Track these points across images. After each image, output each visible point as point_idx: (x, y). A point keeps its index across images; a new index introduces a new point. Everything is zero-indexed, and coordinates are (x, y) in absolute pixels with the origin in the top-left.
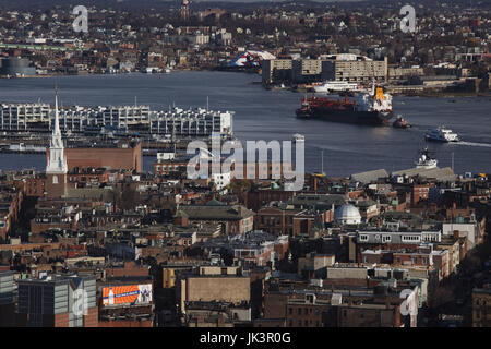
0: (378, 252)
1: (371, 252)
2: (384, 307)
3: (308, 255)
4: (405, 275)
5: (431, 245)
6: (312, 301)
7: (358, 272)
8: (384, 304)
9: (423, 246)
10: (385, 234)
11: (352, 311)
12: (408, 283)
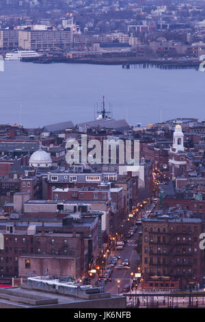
0: (66, 190)
1: (61, 190)
2: (71, 235)
3: (8, 194)
4: (88, 209)
5: (109, 183)
6: (11, 232)
7: (49, 207)
8: (71, 233)
9: (103, 184)
10: (72, 175)
11: (45, 240)
12: (90, 215)
